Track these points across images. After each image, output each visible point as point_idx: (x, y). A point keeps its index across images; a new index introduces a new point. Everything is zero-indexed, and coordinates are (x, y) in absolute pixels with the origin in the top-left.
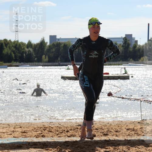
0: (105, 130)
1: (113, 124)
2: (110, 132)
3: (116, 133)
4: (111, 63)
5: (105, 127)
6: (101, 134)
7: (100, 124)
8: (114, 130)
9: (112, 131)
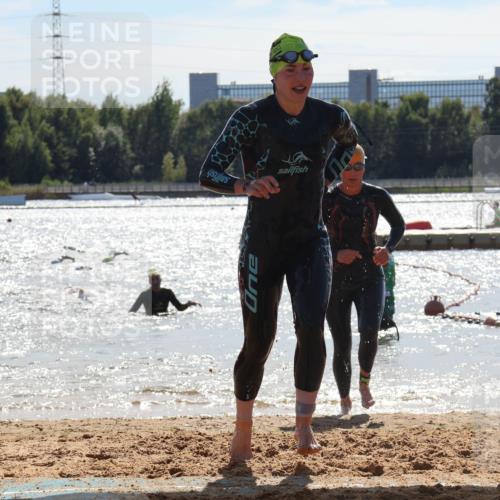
0: (422, 450)
1: (450, 426)
2: (441, 455)
3: (464, 461)
4: (439, 183)
5: (420, 438)
6: (405, 465)
7: (400, 426)
8: (457, 447)
9: (448, 451)
